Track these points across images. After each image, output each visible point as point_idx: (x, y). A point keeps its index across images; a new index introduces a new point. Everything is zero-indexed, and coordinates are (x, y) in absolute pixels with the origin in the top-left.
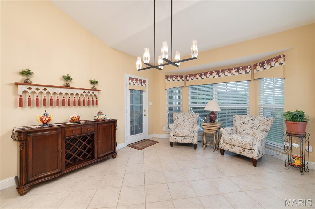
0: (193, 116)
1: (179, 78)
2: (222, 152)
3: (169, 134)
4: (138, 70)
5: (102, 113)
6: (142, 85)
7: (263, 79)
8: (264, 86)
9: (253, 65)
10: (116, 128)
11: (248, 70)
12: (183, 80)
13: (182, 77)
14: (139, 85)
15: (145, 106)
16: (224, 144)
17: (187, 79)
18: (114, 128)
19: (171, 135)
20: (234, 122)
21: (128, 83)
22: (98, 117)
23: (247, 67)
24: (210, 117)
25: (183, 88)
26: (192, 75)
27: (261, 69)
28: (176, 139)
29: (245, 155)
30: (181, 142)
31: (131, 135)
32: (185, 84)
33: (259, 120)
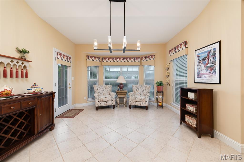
0: (109, 87)
1: (97, 59)
2: (130, 107)
3: (95, 101)
4: (95, 50)
5: (37, 86)
6: (68, 61)
7: (145, 66)
8: (145, 70)
9: (141, 58)
10: (54, 100)
11: (139, 60)
12: (100, 61)
13: (99, 59)
14: (66, 61)
15: (69, 80)
16: (132, 102)
17: (103, 60)
18: (52, 101)
19: (97, 101)
20: (133, 89)
21: (56, 58)
22: (34, 91)
23: (138, 58)
24: (120, 87)
25: (100, 67)
26: (107, 58)
27: (145, 60)
28: (101, 104)
29: (143, 106)
30: (104, 105)
31: (59, 107)
32: (101, 64)
33: (145, 87)
